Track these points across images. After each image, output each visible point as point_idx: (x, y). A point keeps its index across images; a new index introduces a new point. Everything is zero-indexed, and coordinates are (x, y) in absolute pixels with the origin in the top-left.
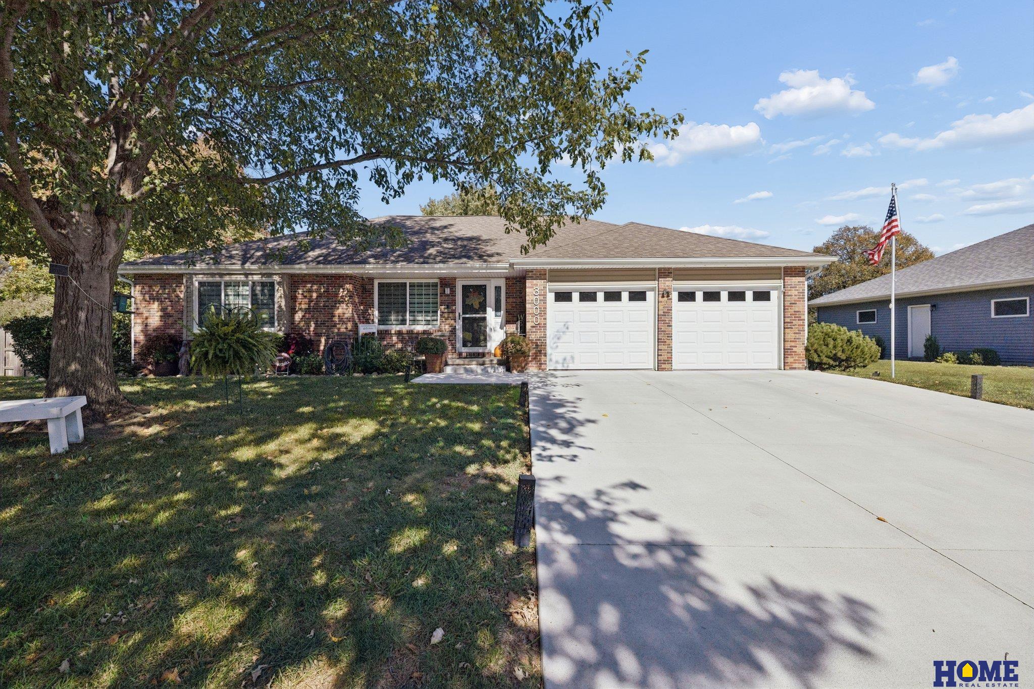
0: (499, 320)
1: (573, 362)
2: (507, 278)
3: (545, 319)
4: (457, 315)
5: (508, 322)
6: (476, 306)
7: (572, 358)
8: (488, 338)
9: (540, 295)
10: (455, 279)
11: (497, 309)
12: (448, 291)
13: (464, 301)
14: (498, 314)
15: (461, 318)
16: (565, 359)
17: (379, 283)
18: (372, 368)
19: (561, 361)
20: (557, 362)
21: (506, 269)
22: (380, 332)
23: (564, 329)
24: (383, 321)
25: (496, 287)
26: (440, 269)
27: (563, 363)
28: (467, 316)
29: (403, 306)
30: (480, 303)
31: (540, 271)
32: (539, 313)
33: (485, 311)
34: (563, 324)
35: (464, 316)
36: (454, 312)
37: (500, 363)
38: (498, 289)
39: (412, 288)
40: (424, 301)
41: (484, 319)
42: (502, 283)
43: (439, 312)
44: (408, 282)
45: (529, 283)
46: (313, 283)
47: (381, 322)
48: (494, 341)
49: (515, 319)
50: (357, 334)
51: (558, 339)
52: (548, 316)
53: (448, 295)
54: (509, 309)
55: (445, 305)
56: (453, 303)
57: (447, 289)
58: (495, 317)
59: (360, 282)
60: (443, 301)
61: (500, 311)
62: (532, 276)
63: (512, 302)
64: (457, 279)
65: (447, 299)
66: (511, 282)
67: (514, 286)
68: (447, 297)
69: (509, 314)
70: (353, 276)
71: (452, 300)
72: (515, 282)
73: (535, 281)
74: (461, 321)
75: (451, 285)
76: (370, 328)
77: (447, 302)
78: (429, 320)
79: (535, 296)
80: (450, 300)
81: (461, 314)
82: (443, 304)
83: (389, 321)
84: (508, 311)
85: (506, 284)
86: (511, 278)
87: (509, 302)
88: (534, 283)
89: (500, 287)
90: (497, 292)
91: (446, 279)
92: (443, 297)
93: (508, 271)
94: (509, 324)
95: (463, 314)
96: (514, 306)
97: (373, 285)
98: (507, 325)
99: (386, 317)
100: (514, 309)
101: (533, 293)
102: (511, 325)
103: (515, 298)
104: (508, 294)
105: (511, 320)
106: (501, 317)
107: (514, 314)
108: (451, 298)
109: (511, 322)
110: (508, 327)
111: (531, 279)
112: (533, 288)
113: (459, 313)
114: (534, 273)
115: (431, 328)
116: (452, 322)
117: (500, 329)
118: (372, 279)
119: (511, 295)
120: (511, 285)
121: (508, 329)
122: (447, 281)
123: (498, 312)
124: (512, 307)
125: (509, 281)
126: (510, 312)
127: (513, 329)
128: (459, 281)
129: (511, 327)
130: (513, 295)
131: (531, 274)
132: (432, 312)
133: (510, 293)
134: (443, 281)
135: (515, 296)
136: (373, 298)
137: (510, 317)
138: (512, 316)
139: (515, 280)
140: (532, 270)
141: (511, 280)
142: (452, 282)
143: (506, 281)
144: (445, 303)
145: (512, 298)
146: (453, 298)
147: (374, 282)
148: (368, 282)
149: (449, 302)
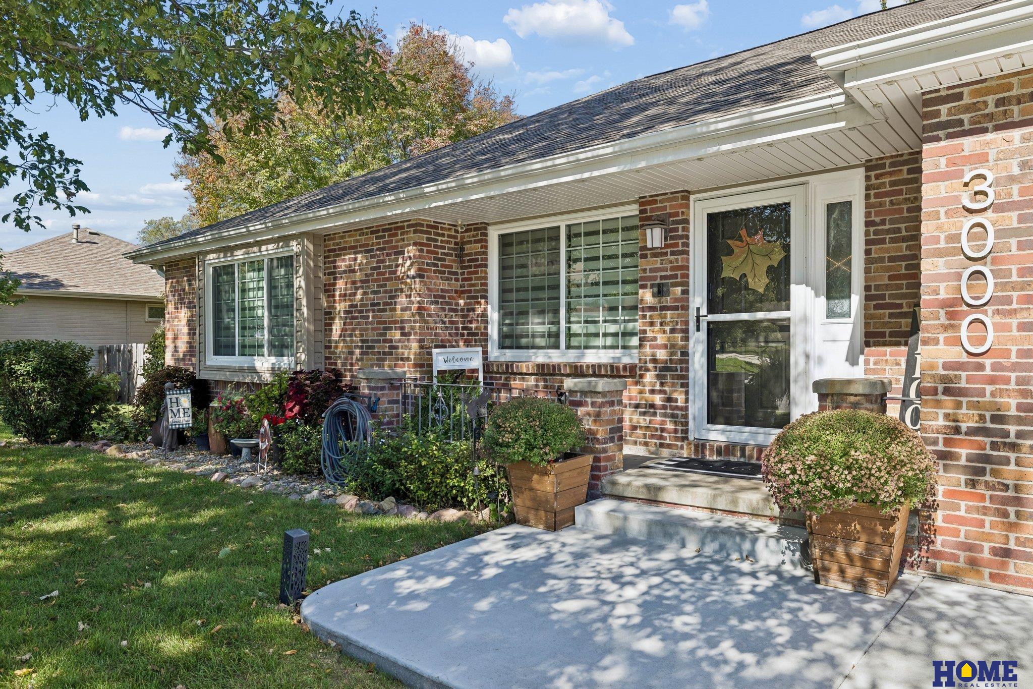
0: (844, 329)
2: (870, 166)
3: (1029, 326)
4: (691, 312)
5: (872, 337)
6: (759, 283)
9: (998, 208)
10: (686, 195)
11: (837, 289)
14: (840, 305)
15: (704, 326)
17: (502, 237)
22: (491, 370)
24: (511, 337)
25: (831, 208)
28: (726, 317)
29: (552, 293)
30: (771, 270)
32: (995, 301)
33: (782, 298)
35: (712, 318)
36: (679, 306)
38: (837, 214)
39: (572, 241)
40: (620, 275)
41: (784, 327)
42: (855, 187)
44: (563, 223)
46: (355, 249)
47: (507, 340)
54: (877, 287)
55: (652, 286)
56: (677, 275)
57: (648, 232)
58: (828, 317)
59: (455, 237)
60: (648, 274)
61: (850, 297)
62: (962, 116)
63: (891, 259)
64: (692, 197)
65: (658, 265)
66: (887, 180)
67: (900, 193)
68: (659, 259)
69: (876, 307)
70: (424, 220)
71: (672, 269)
72: (905, 176)
73: (969, 144)
74: (703, 335)
75: (670, 217)
76: (465, 356)
77: (659, 274)
78: (615, 335)
79: (970, 216)
80: (669, 266)
81: (704, 311)
82: (649, 283)
83: (522, 336)
84: (873, 292)
85: (868, 188)
86: (888, 162)
87: (882, 260)
88: (966, 153)
89: (850, 203)
90: (838, 225)
91: (655, 202)
92: (649, 259)
93: (842, 124)
94: (876, 344)
95: (711, 311)
96: (903, 271)
97: (486, 241)
98: (866, 350)
99: (517, 324)
100: (899, 287)
101: (960, 202)
102: (888, 349)
103: (904, 239)
104: (872, 229)
105: (888, 331)
106: (851, 320)
107: (900, 306)
108: (671, 262)
109: (888, 339)
110: (872, 359)
111: (949, 136)
112: (960, 174)
113: (698, 309)
114: (967, 100)
115: (619, 358)
116: (674, 337)
117: (847, 364)
118: (481, 223)
119: (888, 231)
120: (888, 189)
121: (875, 364)
122: (659, 205)
123: (843, 298)
124: (890, 278)
125: (877, 177)
126: (883, 297)
127: (898, 364)
128: (695, 201)
129: (888, 357)
130: (899, 230)
131: (950, 109)
132: (624, 308)
133: (883, 222)
134: (648, 207)
135: (904, 233)
136: (486, 278)
137: (882, 316)
138: (891, 315)
139: (905, 168)
140: (957, 90)
141: (888, 169)
142: (672, 207)
143: (868, 178)
144: (655, 278)
145: (893, 241)
146: (677, 260)
147: (486, 235)
148: (474, 236)
149: (664, 274)
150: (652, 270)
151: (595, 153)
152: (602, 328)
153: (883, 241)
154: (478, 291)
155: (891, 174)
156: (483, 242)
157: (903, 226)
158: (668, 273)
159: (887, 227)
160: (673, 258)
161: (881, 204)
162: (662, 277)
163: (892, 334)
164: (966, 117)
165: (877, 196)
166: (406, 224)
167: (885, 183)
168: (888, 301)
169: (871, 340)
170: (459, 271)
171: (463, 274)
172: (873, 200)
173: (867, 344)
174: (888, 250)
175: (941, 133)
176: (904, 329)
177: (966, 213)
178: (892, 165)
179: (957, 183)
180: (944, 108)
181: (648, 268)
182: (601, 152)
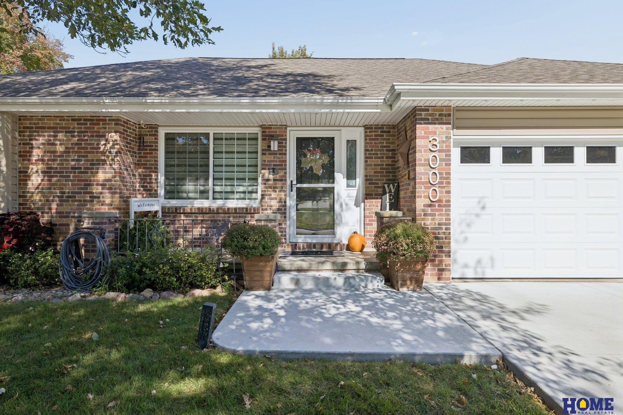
0: (353, 192)
1: (492, 267)
2: (367, 128)
3: (449, 192)
4: (288, 182)
5: (368, 196)
6: (320, 171)
7: (492, 259)
8: (337, 221)
9: (440, 151)
10: (286, 126)
11: (351, 175)
12: (274, 145)
13: (299, 162)
14: (352, 182)
15: (294, 189)
16: (479, 262)
17: (166, 134)
18: (141, 281)
19: (472, 264)
20: (466, 266)
21: (376, 106)
22: (166, 211)
23: (478, 211)
24: (173, 192)
25: (348, 141)
26: (267, 106)
27: (475, 268)
28: (305, 185)
29: (203, 169)
30: (324, 166)
31: (441, 108)
32: (439, 183)
33: (331, 178)
34: (476, 200)
35: (299, 185)
36: (283, 179)
37: (372, 269)
38: (351, 144)
39: (218, 142)
40: (236, 162)
41: (332, 191)
42: (358, 135)
43: (260, 180)
44: (211, 132)
45: (420, 130)
46: (56, 130)
47: (171, 194)
48: (347, 224)
49: (380, 191)
50: (127, 213)
51: (469, 225)
52: (454, 187)
53: (274, 153)
54: (370, 176)
55: (269, 169)
56: (282, 165)
57: (272, 142)
58: (347, 187)
59: (135, 131)
60: (267, 163)
61: (355, 179)
62: (429, 117)
63: (375, 165)
64: (288, 129)
65: (272, 159)
66: (373, 134)
67: (378, 139)
68: (272, 156)
69: (370, 184)
70: (122, 118)
71: (280, 161)
72: (380, 133)
73: (431, 127)
74: (294, 193)
75: (279, 136)
76: (150, 203)
77: (273, 163)
78: (244, 192)
79: (431, 153)
80: (278, 160)
81: (294, 182)
82: (267, 168)
83: (182, 192)
84: (368, 178)
85: (366, 136)
86: (374, 127)
87: (371, 165)
88: (430, 130)
89: (355, 141)
90: (351, 149)
91: (271, 128)
92: (267, 155)
93: (379, 111)
94: (370, 199)
95: (298, 182)
96: (379, 170)
97: (157, 135)
98: (366, 201)
99: (177, 185)
100: (378, 176)
101: (428, 147)
102: (374, 200)
103: (379, 158)
104: (368, 152)
105: (374, 193)
106: (357, 188)
107: (378, 184)
108: (279, 158)
109: (374, 196)
110: (368, 204)
111: (425, 124)
112: (428, 138)
113: (292, 181)
114: (430, 112)
115: (249, 204)
116: (281, 194)
117: (355, 206)
118: (155, 125)
119: (374, 154)
120: (374, 137)
121: (369, 206)
122: (273, 130)
123: (353, 179)
124: (375, 172)
125: (370, 132)
126: (372, 180)
127: (377, 206)
128: (290, 131)
129: (374, 204)
130: (377, 154)
131: (425, 114)
132: (249, 179)
133: (372, 150)
134: (267, 130)
135: (379, 156)
136: (157, 157)
137: (371, 187)
138: (375, 187)
139: (380, 130)
140: (427, 108)
141: (373, 130)
142: (280, 132)
143: (366, 132)
144: (270, 165)
145: (375, 158)
146: (282, 157)
147: (157, 132)
148: (149, 132)
149: (275, 163)
150: (268, 161)
151: (267, 101)
152: (237, 189)
153: (372, 158)
154: (152, 165)
155: (375, 132)
156: (156, 135)
157: (379, 152)
158: (278, 163)
159: (373, 152)
160: (280, 156)
161: (371, 143)
162: (274, 165)
163: (375, 195)
164: (430, 118)
165: (370, 139)
166: (107, 118)
167: (372, 135)
168: (374, 181)
169: (368, 197)
170: (137, 152)
171: (139, 153)
172: (368, 141)
173: (366, 199)
174: (373, 162)
175: (422, 122)
176: (380, 192)
177: (430, 152)
178: (375, 128)
179: (428, 140)
180: (423, 113)
181: (267, 160)
182: (271, 101)
